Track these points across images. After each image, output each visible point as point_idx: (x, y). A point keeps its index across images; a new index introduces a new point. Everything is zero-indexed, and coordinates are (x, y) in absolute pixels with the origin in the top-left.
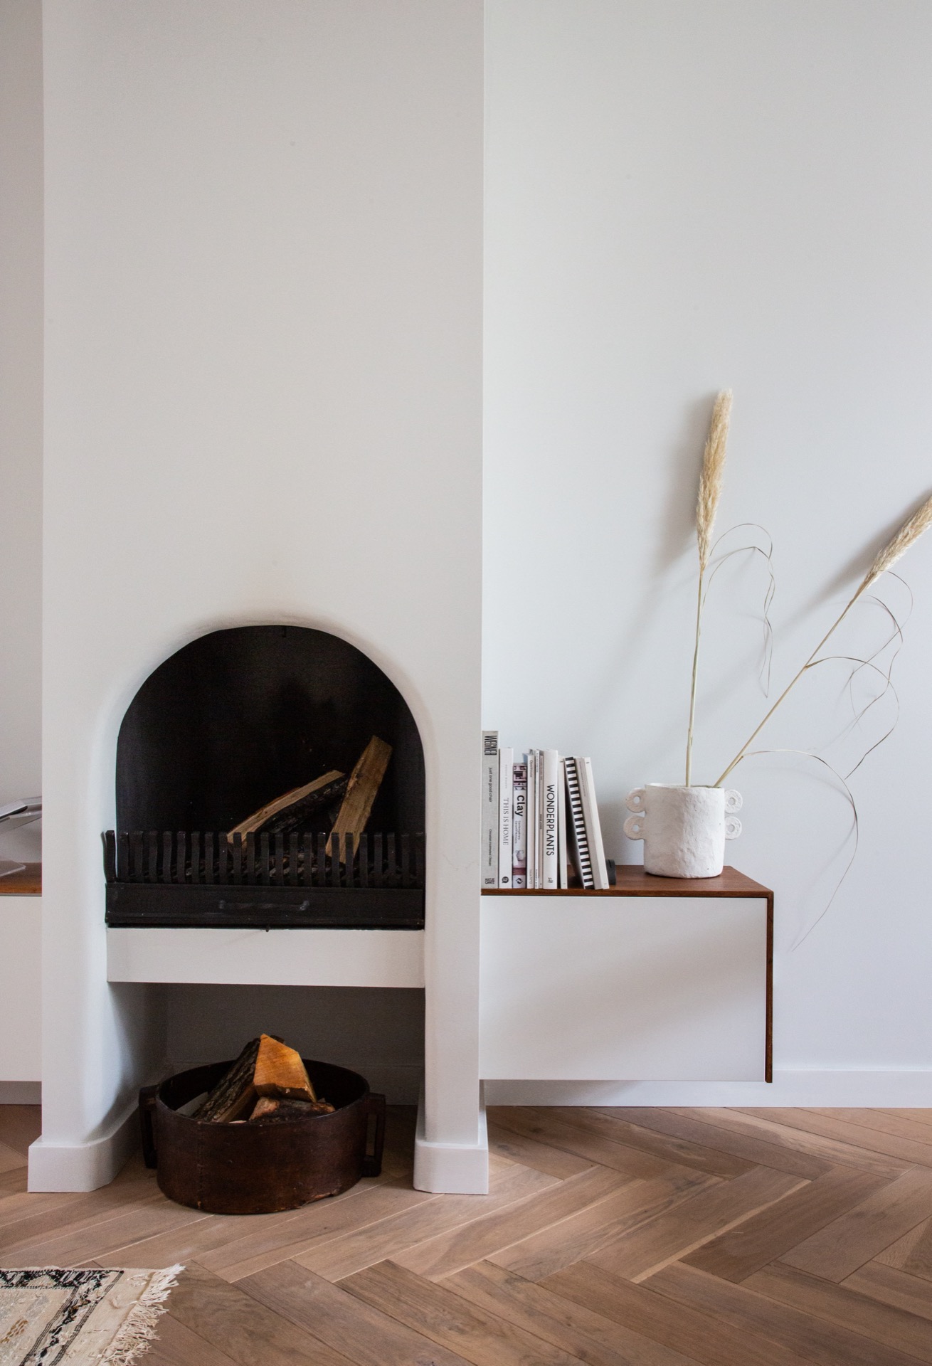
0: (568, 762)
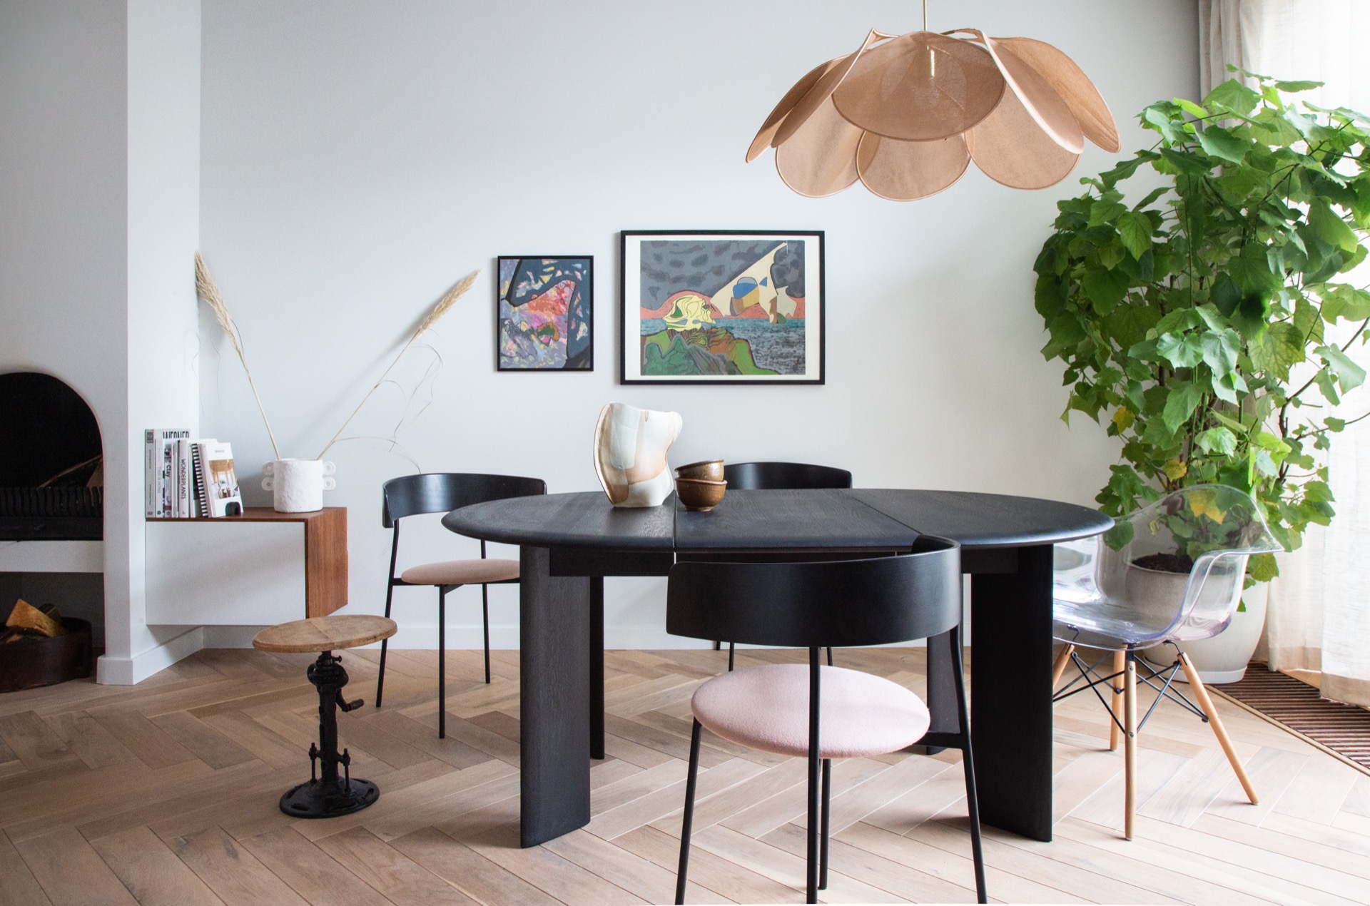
0: (193, 447)
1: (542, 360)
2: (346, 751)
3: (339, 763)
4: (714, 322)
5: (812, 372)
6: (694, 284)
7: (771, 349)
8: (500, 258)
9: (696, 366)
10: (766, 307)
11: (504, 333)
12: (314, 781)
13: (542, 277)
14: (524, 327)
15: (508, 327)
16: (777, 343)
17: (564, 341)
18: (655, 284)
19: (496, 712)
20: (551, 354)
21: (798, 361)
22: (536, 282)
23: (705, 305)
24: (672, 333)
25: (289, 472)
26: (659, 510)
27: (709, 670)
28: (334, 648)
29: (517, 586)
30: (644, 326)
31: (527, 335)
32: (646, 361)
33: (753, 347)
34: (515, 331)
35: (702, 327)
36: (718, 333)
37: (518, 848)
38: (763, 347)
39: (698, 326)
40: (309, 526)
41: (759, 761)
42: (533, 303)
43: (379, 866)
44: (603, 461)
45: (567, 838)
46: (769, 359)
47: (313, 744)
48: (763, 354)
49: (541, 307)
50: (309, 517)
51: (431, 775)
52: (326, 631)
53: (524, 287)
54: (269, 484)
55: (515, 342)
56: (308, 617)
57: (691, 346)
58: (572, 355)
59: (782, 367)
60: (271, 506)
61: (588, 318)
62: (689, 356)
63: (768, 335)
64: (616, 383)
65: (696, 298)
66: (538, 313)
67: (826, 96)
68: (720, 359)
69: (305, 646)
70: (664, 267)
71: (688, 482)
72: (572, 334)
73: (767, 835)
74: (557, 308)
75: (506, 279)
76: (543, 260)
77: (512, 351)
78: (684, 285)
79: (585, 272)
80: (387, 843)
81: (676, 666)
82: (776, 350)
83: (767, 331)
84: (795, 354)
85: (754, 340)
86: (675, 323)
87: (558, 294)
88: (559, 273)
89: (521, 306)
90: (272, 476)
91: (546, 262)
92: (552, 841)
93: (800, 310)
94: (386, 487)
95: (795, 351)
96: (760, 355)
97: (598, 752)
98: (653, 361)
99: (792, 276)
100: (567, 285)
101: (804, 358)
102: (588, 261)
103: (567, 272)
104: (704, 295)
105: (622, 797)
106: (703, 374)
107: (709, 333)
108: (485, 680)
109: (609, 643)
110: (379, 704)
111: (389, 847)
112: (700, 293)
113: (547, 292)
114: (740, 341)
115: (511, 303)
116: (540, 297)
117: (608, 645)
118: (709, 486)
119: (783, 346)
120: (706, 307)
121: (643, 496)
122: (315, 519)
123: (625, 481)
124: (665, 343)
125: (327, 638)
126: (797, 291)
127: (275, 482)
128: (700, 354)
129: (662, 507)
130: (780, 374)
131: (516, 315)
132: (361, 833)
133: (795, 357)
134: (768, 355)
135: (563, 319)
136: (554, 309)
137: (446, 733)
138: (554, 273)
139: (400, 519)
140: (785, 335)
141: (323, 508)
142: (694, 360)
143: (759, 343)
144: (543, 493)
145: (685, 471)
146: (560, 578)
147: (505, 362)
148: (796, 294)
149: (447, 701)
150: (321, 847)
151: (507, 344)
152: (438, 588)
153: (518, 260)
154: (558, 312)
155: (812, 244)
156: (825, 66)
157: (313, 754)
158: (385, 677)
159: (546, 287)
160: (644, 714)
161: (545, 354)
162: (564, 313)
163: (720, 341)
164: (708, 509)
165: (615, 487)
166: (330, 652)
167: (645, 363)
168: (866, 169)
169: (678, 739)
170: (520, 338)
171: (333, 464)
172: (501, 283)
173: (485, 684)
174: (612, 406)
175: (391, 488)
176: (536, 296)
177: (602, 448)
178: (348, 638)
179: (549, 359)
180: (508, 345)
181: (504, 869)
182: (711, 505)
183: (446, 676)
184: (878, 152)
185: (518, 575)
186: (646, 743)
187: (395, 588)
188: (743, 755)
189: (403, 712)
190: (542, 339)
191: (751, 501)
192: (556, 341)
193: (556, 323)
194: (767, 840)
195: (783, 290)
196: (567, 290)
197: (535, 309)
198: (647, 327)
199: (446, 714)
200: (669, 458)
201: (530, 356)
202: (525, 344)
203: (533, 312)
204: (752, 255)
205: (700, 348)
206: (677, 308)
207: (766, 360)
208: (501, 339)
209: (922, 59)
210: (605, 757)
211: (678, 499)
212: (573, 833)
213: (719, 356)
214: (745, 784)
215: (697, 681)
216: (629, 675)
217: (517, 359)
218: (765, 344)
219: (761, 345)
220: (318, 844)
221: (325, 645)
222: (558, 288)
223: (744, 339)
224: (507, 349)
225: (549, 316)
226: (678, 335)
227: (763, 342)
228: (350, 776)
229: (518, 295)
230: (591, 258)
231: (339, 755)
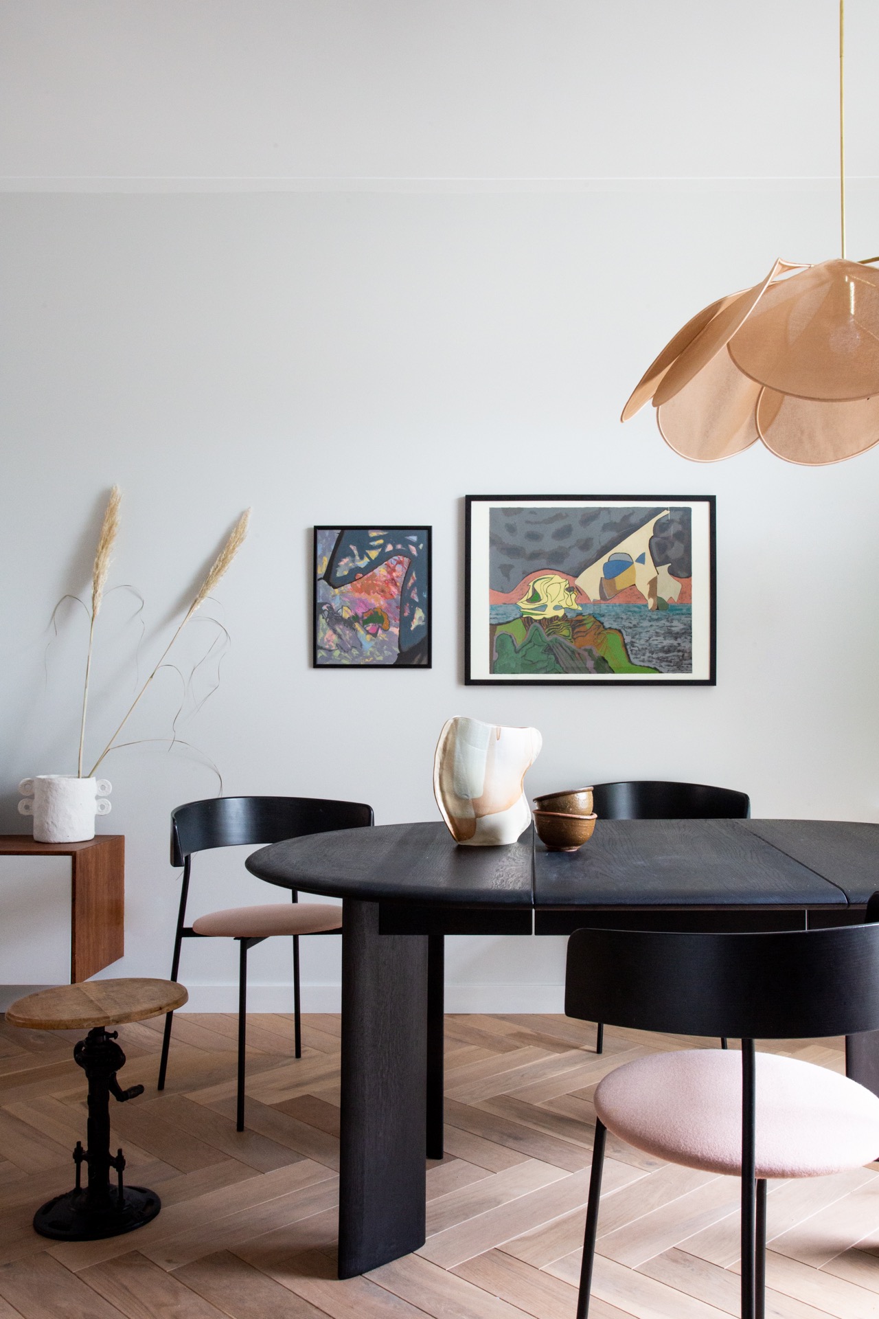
1: (369, 654)
2: (120, 1151)
3: (111, 1168)
4: (580, 608)
5: (700, 670)
6: (556, 561)
7: (651, 641)
8: (317, 528)
9: (558, 662)
10: (644, 589)
11: (322, 621)
12: (78, 1189)
13: (368, 551)
14: (346, 614)
15: (326, 613)
16: (657, 634)
17: (396, 631)
18: (506, 560)
19: (308, 1095)
20: (380, 647)
21: (683, 656)
22: (362, 558)
23: (569, 587)
24: (528, 622)
25: (54, 792)
26: (513, 850)
27: (573, 1041)
28: (109, 1023)
29: (339, 938)
30: (494, 612)
31: (349, 623)
32: (496, 655)
33: (628, 639)
34: (335, 618)
35: (565, 614)
36: (585, 622)
37: (336, 1279)
38: (640, 639)
39: (560, 613)
40: (78, 860)
41: (636, 1164)
42: (358, 584)
43: (160, 1305)
44: (445, 787)
45: (396, 1265)
46: (648, 654)
47: (79, 1143)
48: (640, 647)
49: (367, 590)
50: (76, 849)
51: (227, 1180)
52: (99, 1000)
53: (346, 564)
54: (27, 807)
55: (335, 632)
56: (73, 981)
57: (551, 638)
58: (405, 649)
59: (663, 664)
60: (30, 834)
61: (426, 602)
62: (549, 649)
63: (646, 623)
64: (459, 682)
65: (557, 578)
66: (364, 596)
67: (721, 346)
68: (586, 654)
69: (73, 1021)
70: (517, 540)
71: (548, 815)
72: (405, 623)
73: (648, 1263)
74: (386, 590)
75: (324, 554)
76: (370, 531)
77: (331, 643)
78: (543, 562)
79: (421, 546)
80: (170, 1274)
81: (531, 1035)
82: (656, 642)
83: (644, 619)
84: (679, 648)
85: (629, 630)
86: (532, 609)
87: (388, 573)
88: (389, 548)
89: (342, 588)
90: (32, 797)
91: (373, 534)
92: (378, 1269)
93: (686, 594)
94: (175, 815)
95: (679, 644)
96: (636, 649)
97: (435, 1151)
98: (505, 656)
99: (675, 552)
100: (400, 562)
101: (690, 653)
102: (425, 532)
103: (399, 547)
104: (568, 574)
105: (466, 1210)
106: (567, 673)
107: (574, 622)
108: (294, 1054)
109: (451, 1005)
110: (161, 1086)
111: (172, 1279)
112: (563, 573)
113: (375, 571)
114: (611, 631)
115: (330, 584)
116: (366, 577)
117: (449, 1007)
118: (577, 821)
119: (665, 638)
120: (570, 589)
121: (494, 832)
122: (85, 851)
123: (471, 813)
124: (519, 634)
125: (100, 1010)
126: (682, 569)
127: (35, 805)
128: (562, 647)
129: (517, 845)
130: (661, 672)
131: (336, 598)
132: (136, 1260)
133: (679, 651)
134: (646, 649)
135: (394, 605)
136: (383, 591)
137: (247, 1124)
138: (383, 546)
139: (193, 855)
140: (668, 624)
141: (96, 836)
142: (554, 655)
143: (636, 634)
144: (369, 825)
145: (546, 803)
146: (391, 937)
147: (322, 656)
148: (681, 575)
149: (248, 1081)
150: (85, 1279)
151: (325, 634)
152: (239, 942)
153: (339, 531)
154: (389, 596)
155: (700, 512)
156: (718, 304)
157: (78, 1155)
158: (170, 1050)
159: (373, 565)
160: (492, 1098)
161: (373, 647)
162: (395, 597)
163: (587, 632)
164: (574, 849)
165: (461, 820)
166: (104, 1027)
167: (495, 659)
168: (770, 425)
169: (535, 1132)
170: (341, 627)
171: (110, 783)
172: (318, 559)
173: (294, 1059)
174: (456, 721)
175: (182, 815)
176: (361, 575)
177: (445, 773)
178: (127, 1010)
179: (377, 653)
180: (327, 636)
181: (317, 1308)
182: (577, 845)
183: (247, 1048)
184: (783, 406)
185: (340, 925)
186: (495, 1138)
187: (184, 940)
188: (616, 1154)
189: (191, 1096)
190: (368, 628)
191: (626, 837)
192: (385, 630)
193: (386, 608)
194: (647, 1271)
195: (664, 569)
196: (399, 568)
197: (360, 591)
198: (497, 614)
199: (246, 1099)
200: (526, 787)
201: (353, 650)
202: (348, 634)
203: (357, 595)
204: (626, 526)
205: (562, 640)
206: (534, 590)
207: (644, 655)
208: (317, 628)
209: (840, 292)
210: (444, 1156)
211: (537, 837)
212: (404, 1259)
213: (585, 650)
214: (618, 1194)
215: (557, 1055)
216: (473, 1047)
217: (337, 653)
218: (642, 635)
219: (637, 636)
220: (81, 1275)
221: (98, 1019)
222: (388, 566)
223: (616, 629)
224: (325, 640)
225: (377, 600)
226: (535, 624)
227: (640, 633)
228: (125, 1183)
229: (338, 575)
230: (429, 529)
231: (112, 1158)
